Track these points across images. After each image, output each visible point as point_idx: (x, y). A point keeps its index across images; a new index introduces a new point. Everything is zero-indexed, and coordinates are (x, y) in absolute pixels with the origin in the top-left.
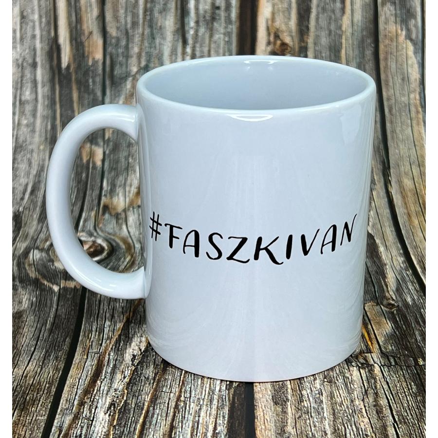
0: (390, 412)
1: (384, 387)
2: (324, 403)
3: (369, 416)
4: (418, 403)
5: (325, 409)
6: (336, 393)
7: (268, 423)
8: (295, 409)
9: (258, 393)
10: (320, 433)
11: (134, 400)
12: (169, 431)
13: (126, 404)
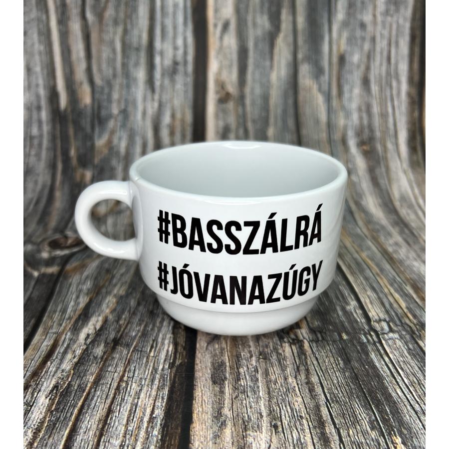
0: (321, 390)
1: (314, 363)
2: (260, 381)
3: (302, 395)
4: (347, 379)
5: (260, 388)
6: (271, 370)
7: (205, 404)
8: (232, 389)
9: (199, 371)
10: (256, 416)
11: (78, 381)
12: (105, 416)
13: (69, 385)
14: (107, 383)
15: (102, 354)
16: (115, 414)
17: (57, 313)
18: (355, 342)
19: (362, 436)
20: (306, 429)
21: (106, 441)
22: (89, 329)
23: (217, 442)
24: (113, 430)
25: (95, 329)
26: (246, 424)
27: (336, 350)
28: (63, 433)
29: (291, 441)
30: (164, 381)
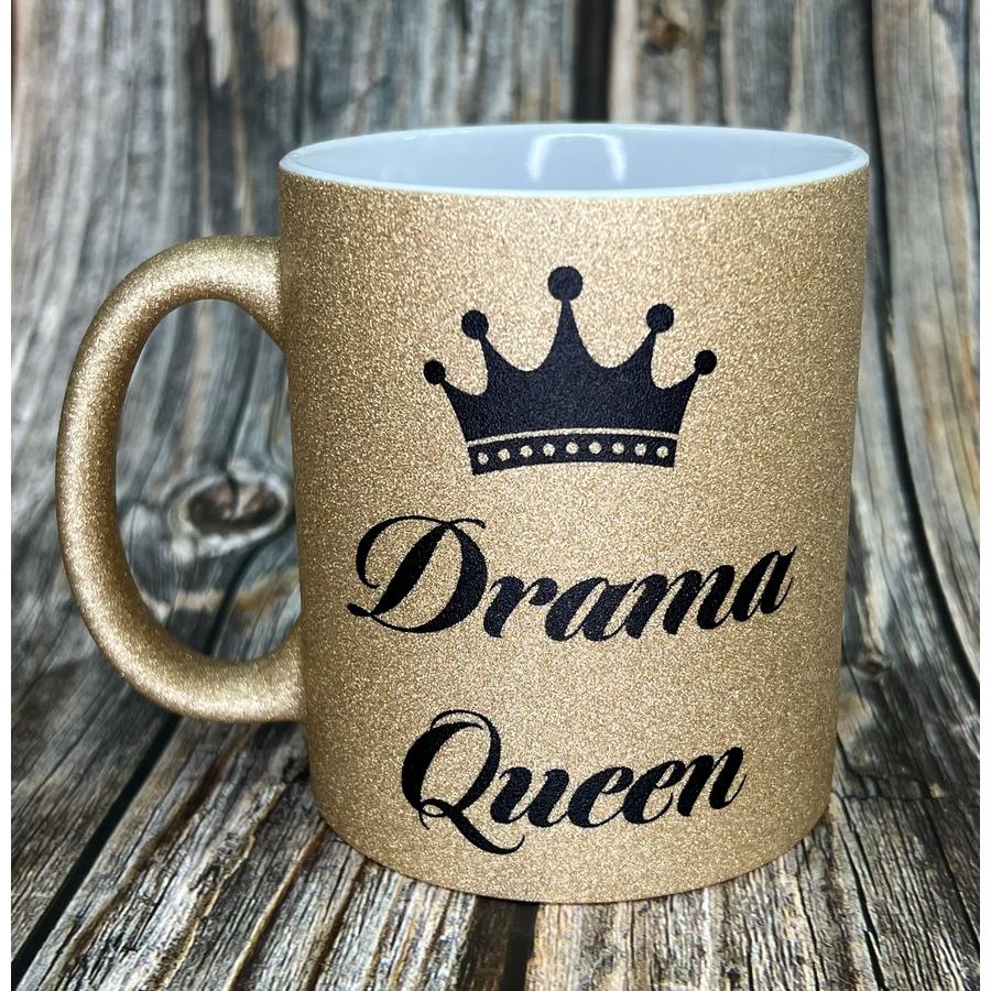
0: (859, 904)
1: (848, 845)
3: (810, 913)
4: (927, 884)
5: (706, 893)
7: (566, 921)
10: (687, 951)
11: (265, 859)
13: (245, 866)
14: (335, 867)
16: (351, 931)
20: (808, 984)
24: (346, 962)
26: (663, 966)
27: (911, 819)
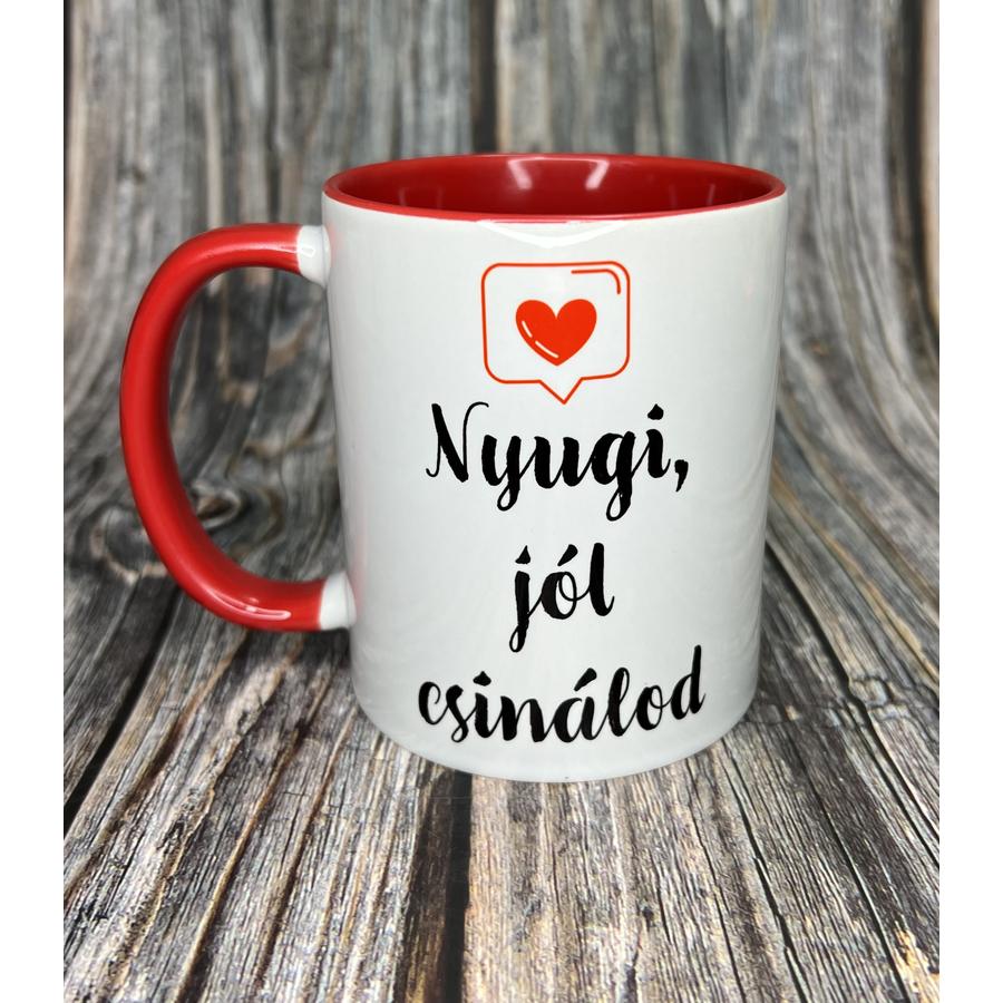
0: (745, 832)
1: (727, 773)
2: (612, 813)
3: (705, 844)
4: (799, 806)
5: (615, 829)
6: (636, 790)
7: (496, 866)
8: (554, 832)
9: (481, 793)
10: (605, 891)
11: (224, 813)
12: (284, 891)
13: (206, 823)
14: (287, 819)
15: (276, 754)
16: (304, 886)
17: (178, 667)
18: (815, 725)
19: (833, 932)
20: (713, 917)
21: (287, 944)
22: (247, 700)
23: (521, 947)
24: (301, 920)
25: (260, 699)
26: (585, 909)
27: (776, 743)
28: (194, 925)
29: (680, 944)
30: (407, 814)
